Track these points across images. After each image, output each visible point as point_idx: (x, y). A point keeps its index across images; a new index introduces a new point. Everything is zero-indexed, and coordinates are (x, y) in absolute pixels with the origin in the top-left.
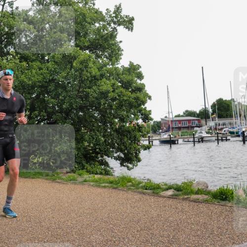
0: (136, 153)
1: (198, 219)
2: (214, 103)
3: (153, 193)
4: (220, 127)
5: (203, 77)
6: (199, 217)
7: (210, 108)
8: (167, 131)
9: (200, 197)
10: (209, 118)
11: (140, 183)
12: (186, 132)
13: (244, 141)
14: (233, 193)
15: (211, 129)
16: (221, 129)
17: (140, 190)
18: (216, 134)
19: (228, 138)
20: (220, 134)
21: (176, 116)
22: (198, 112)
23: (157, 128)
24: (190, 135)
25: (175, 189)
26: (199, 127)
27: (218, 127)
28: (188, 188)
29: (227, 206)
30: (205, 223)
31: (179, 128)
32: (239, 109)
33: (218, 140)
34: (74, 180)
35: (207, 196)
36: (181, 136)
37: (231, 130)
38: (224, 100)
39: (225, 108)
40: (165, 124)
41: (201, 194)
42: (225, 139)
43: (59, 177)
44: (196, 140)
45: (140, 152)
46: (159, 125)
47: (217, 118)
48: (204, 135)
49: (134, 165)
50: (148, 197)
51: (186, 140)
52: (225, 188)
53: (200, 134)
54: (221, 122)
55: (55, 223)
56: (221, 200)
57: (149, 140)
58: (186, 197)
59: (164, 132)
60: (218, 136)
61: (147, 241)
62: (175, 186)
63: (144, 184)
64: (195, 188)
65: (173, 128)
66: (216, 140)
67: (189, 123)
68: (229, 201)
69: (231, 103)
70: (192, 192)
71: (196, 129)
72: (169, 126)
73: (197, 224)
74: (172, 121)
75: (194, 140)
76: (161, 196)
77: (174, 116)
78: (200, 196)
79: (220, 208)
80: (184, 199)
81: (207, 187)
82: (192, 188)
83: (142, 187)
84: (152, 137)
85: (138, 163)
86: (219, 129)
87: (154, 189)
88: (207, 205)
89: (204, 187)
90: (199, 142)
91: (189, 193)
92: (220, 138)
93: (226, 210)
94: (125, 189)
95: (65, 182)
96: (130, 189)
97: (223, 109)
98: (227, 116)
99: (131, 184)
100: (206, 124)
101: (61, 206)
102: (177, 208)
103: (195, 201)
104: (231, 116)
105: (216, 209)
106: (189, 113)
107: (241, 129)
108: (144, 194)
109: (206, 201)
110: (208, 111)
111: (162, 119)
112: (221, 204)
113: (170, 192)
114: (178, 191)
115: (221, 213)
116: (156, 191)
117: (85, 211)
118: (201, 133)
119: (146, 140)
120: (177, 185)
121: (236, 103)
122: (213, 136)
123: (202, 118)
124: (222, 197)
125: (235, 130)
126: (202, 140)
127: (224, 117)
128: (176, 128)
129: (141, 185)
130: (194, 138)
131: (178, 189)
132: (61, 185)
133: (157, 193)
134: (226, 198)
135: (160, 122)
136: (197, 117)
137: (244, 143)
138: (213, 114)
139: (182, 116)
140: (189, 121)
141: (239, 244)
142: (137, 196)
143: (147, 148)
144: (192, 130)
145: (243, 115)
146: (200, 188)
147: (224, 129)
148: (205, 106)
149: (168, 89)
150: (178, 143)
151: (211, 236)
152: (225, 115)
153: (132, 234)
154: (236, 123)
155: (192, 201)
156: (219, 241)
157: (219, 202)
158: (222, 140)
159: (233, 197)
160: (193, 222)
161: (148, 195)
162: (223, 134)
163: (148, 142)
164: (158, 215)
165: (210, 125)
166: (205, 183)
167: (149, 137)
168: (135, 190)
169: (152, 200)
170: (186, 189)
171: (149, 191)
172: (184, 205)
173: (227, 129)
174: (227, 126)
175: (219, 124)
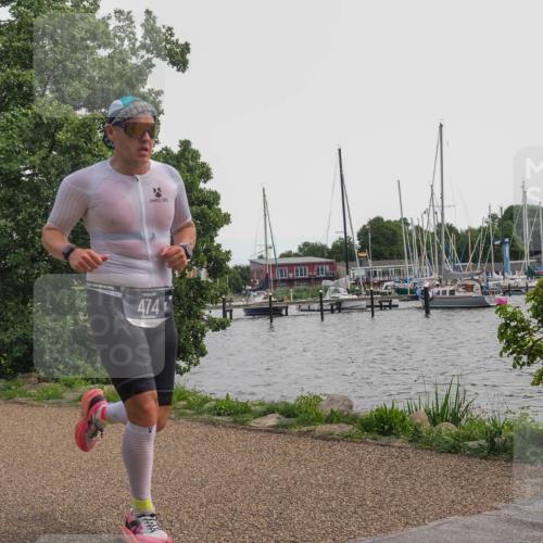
0: (195, 337)
1: (331, 475)
2: (364, 227)
3: (235, 421)
4: (378, 279)
5: (341, 171)
6: (333, 472)
7: (356, 238)
8: (261, 289)
9: (335, 428)
10: (353, 259)
11: (205, 400)
12: (305, 290)
13: (427, 309)
14: (404, 419)
15: (357, 282)
16: (380, 284)
17: (206, 416)
18: (367, 294)
19: (395, 302)
20: (378, 293)
21: (283, 256)
22: (330, 247)
23: (241, 280)
24: (312, 297)
25: (282, 413)
26: (332, 279)
27: (372, 279)
28: (309, 410)
29: (393, 447)
30: (346, 484)
31: (290, 282)
32: (418, 240)
33: (372, 306)
34: (57, 397)
35: (351, 426)
36: (295, 297)
37: (401, 286)
38: (385, 220)
39: (387, 239)
40: (260, 272)
41: (339, 421)
42: (387, 304)
43: (20, 392)
44: (326, 306)
45: (203, 335)
46: (246, 274)
47: (370, 261)
48: (343, 295)
49: (191, 363)
50: (223, 431)
51: (305, 307)
52: (389, 406)
53: (337, 295)
54: (379, 269)
55: (15, 493)
56: (380, 433)
57: (224, 307)
58: (305, 429)
59: (254, 291)
60: (372, 299)
61: (222, 525)
62: (282, 407)
63: (214, 403)
64: (325, 409)
65: (275, 281)
66: (368, 307)
67: (311, 269)
68: (398, 437)
69: (401, 228)
70: (318, 419)
71: (324, 283)
72: (267, 275)
73: (330, 487)
74: (274, 266)
75: (322, 305)
76: (251, 429)
77: (278, 256)
78: (335, 426)
79: (378, 451)
80: (301, 434)
81: (351, 407)
82: (319, 410)
83: (210, 410)
84: (231, 301)
85: (201, 358)
86: (374, 284)
87: (237, 413)
88: (349, 446)
89: (342, 408)
90: (332, 311)
91: (312, 420)
92: (376, 303)
93: (392, 456)
94: (173, 416)
95: (35, 403)
96: (182, 414)
97: (383, 240)
98: (391, 255)
99: (185, 403)
100: (348, 273)
101: (28, 455)
102: (285, 454)
103: (325, 438)
104: (400, 256)
105: (369, 453)
106: (309, 249)
107: (421, 282)
108: (214, 424)
109: (347, 438)
110: (352, 245)
111: (252, 262)
112: (380, 442)
113: (271, 420)
114: (288, 416)
115: (381, 461)
116: (241, 418)
117: (84, 465)
118: (337, 291)
119: (218, 308)
120: (286, 404)
121: (410, 228)
122: (363, 299)
123: (338, 260)
124: (383, 428)
125: (408, 286)
126: (338, 307)
127: (386, 259)
128: (282, 281)
129: (208, 405)
130: (321, 302)
131: (288, 412)
132: (26, 410)
133: (243, 423)
134: (391, 429)
135: (248, 268)
136: (327, 258)
137: (428, 312)
138: (361, 250)
139: (296, 255)
140: (311, 265)
141: (419, 524)
142: (200, 430)
143: (220, 326)
144: (319, 286)
145: (425, 252)
146: (335, 410)
147: (386, 284)
148: (345, 233)
149: (264, 196)
150: (287, 314)
151: (360, 510)
152: (387, 254)
153: (188, 512)
154: (410, 270)
155: (319, 438)
156: (377, 520)
157: (375, 439)
158: (381, 307)
159: (404, 428)
160: (321, 482)
161: (224, 426)
162: (383, 294)
163: (221, 311)
164: (246, 469)
165: (356, 274)
166: (346, 399)
167: (224, 301)
168: (195, 417)
169: (232, 436)
170: (306, 411)
171: (225, 418)
172: (301, 446)
173: (392, 283)
174: (391, 276)
175: (375, 272)
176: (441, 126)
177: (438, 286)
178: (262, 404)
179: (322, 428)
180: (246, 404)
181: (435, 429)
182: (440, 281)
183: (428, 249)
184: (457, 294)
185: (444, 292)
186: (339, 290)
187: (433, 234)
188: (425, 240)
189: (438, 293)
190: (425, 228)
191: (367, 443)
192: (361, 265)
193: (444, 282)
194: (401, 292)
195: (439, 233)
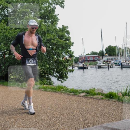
2: (107, 48)
3: (75, 94)
4: (110, 60)
5: (101, 34)
6: (98, 107)
7: (105, 50)
8: (82, 62)
9: (99, 96)
10: (104, 56)
11: (67, 89)
12: (92, 63)
14: (116, 95)
15: (105, 61)
16: (110, 62)
19: (114, 66)
20: (110, 64)
21: (87, 55)
23: (77, 60)
24: (94, 64)
25: (86, 93)
26: (99, 60)
28: (93, 92)
29: (113, 101)
30: (101, 110)
31: (88, 61)
32: (120, 51)
33: (108, 67)
35: (103, 96)
36: (89, 65)
37: (115, 62)
38: (112, 46)
39: (112, 51)
40: (81, 58)
41: (100, 95)
42: (112, 66)
44: (97, 67)
45: (67, 73)
46: (78, 59)
47: (108, 56)
48: (101, 64)
49: (64, 80)
50: (72, 97)
51: (92, 67)
52: (112, 92)
53: (100, 64)
54: (110, 58)
57: (72, 67)
58: (92, 96)
59: (80, 63)
60: (108, 65)
61: (71, 119)
62: (86, 91)
63: (70, 90)
65: (85, 61)
66: (107, 67)
68: (114, 99)
69: (116, 48)
70: (95, 94)
71: (97, 61)
72: (83, 59)
73: (97, 111)
74: (85, 57)
75: (96, 67)
76: (79, 96)
79: (109, 102)
80: (90, 98)
81: (103, 92)
82: (95, 92)
83: (69, 91)
84: (74, 65)
85: (67, 79)
86: (109, 62)
87: (75, 92)
88: (102, 101)
89: (101, 92)
90: (99, 68)
91: (93, 94)
92: (109, 66)
93: (113, 104)
94: (60, 92)
96: (62, 92)
97: (111, 51)
98: (113, 55)
99: (63, 89)
100: (103, 59)
102: (87, 102)
103: (96, 99)
104: (115, 55)
105: (107, 103)
106: (93, 53)
107: (121, 61)
108: (70, 95)
109: (102, 99)
110: (104, 52)
111: (79, 56)
112: (110, 100)
113: (83, 94)
114: (88, 93)
115: (110, 105)
116: (76, 93)
117: (39, 104)
119: (71, 67)
120: (87, 90)
121: (118, 48)
122: (106, 65)
123: (100, 56)
124: (111, 97)
125: (117, 62)
126: (100, 67)
127: (112, 55)
129: (68, 90)
130: (96, 66)
131: (87, 92)
133: (77, 95)
134: (113, 97)
135: (78, 57)
136: (98, 55)
137: (122, 69)
138: (106, 54)
139: (90, 54)
140: (94, 57)
141: (119, 121)
142: (66, 96)
143: (72, 71)
144: (95, 62)
145: (122, 54)
146: (99, 92)
147: (112, 62)
148: (102, 49)
149: (83, 40)
150: (87, 69)
151: (105, 117)
152: (112, 54)
153: (63, 116)
154: (118, 58)
155: (95, 99)
156: (109, 119)
157: (109, 99)
158: (111, 67)
159: (116, 97)
160: (95, 109)
161: (72, 95)
162: (111, 64)
163: (72, 68)
164: (77, 106)
165: (105, 59)
166: (102, 89)
167: (72, 65)
168: (65, 93)
169: (74, 98)
170: (92, 92)
171: (72, 93)
172: (91, 101)
173: (113, 61)
174: (113, 60)
175: (109, 59)
176: (126, 23)
177: (125, 62)
178: (81, 90)
179: (96, 96)
180: (77, 90)
181: (124, 97)
182: (125, 61)
183: (122, 53)
184: (129, 64)
185: (126, 64)
186: (100, 63)
187: (124, 50)
188: (122, 51)
189: (125, 64)
190: (122, 48)
191: (107, 100)
192: (106, 57)
193: (126, 61)
194: (116, 64)
195: (125, 49)
